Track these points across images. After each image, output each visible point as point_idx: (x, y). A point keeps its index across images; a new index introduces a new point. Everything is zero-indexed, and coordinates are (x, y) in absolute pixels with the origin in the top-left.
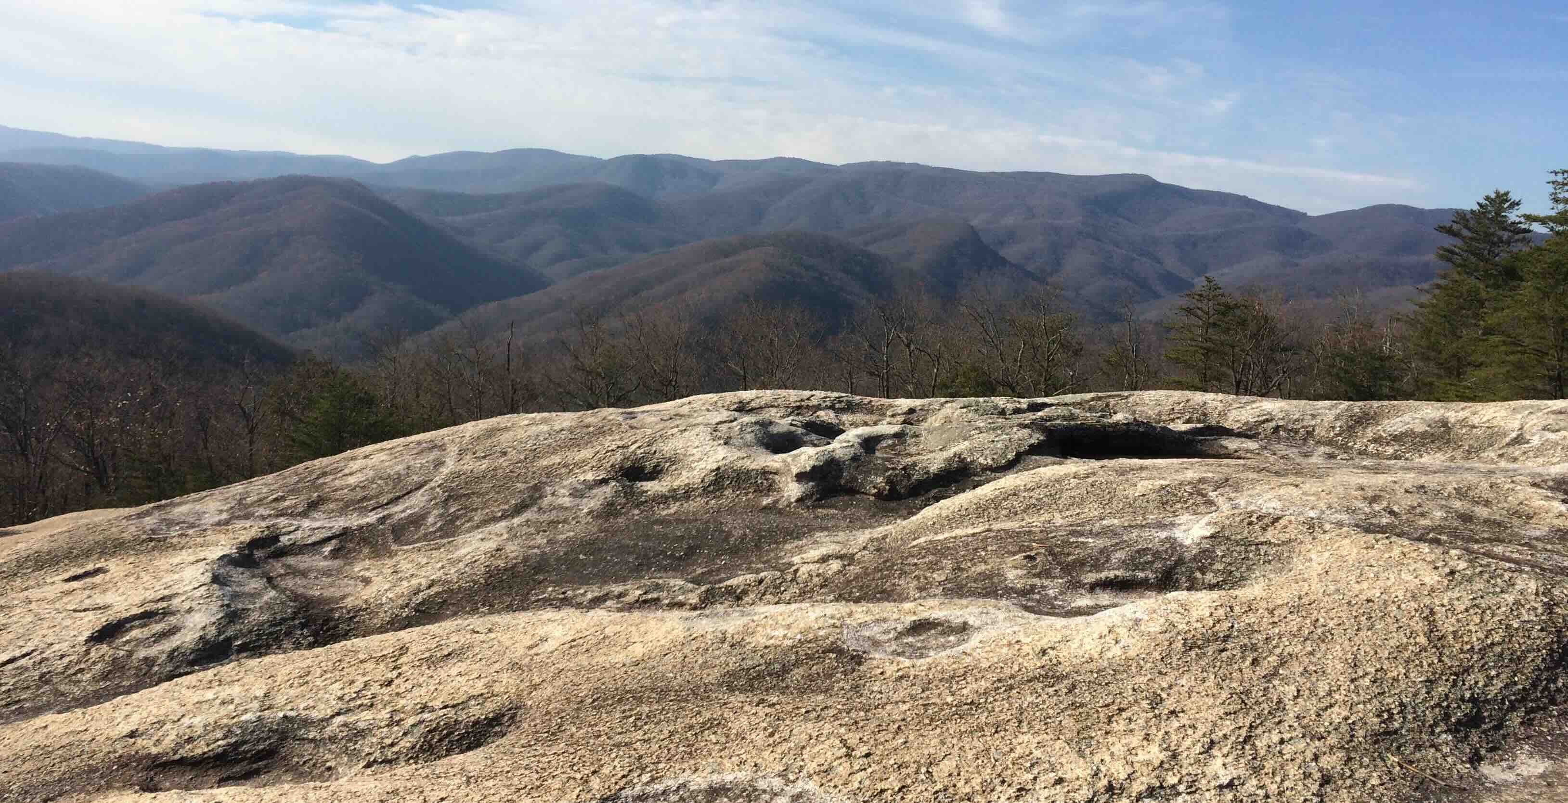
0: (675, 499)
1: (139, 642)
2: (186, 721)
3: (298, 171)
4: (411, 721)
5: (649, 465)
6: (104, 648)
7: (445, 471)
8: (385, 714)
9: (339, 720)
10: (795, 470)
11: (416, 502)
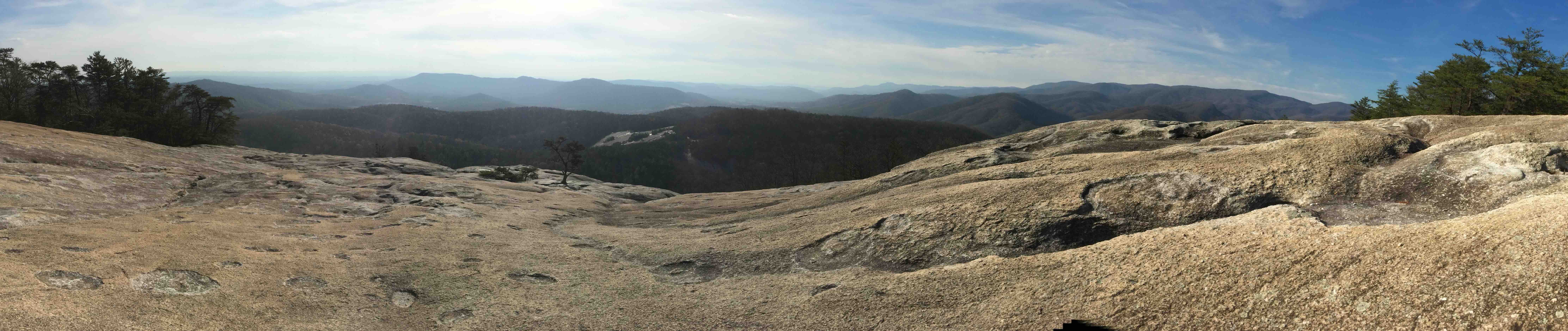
0: (1129, 138)
1: (978, 163)
2: (994, 172)
3: (1000, 92)
4: (1058, 172)
5: (1120, 130)
6: (969, 163)
7: (1056, 132)
8: (1050, 171)
9: (1036, 172)
10: (1168, 130)
11: (1050, 137)
